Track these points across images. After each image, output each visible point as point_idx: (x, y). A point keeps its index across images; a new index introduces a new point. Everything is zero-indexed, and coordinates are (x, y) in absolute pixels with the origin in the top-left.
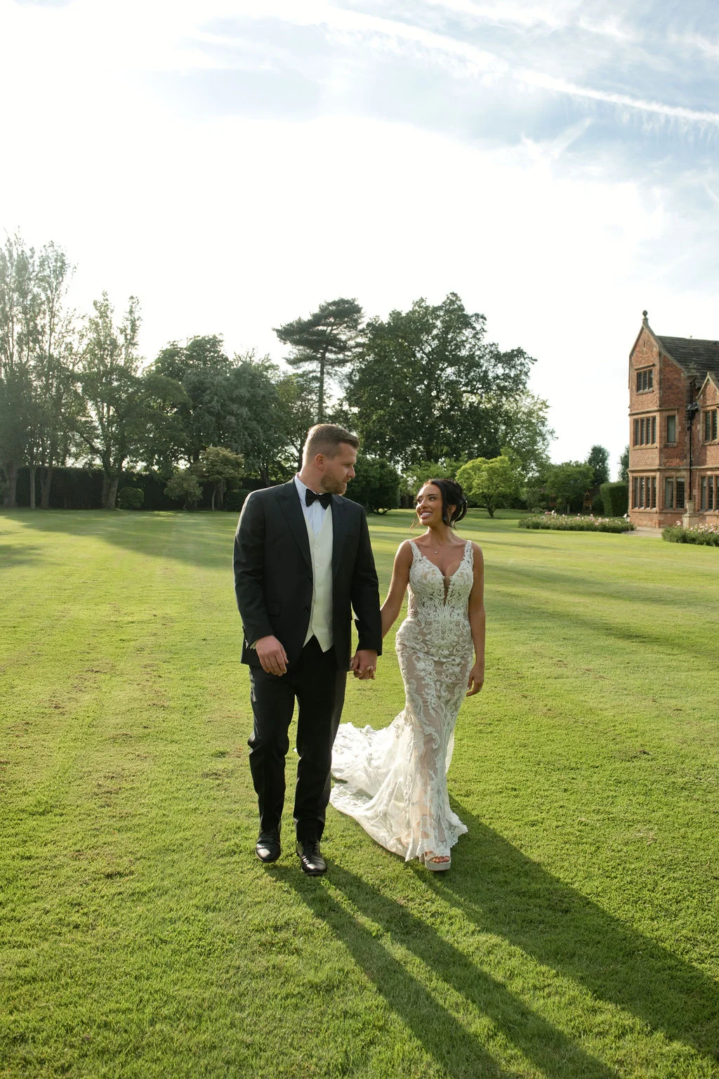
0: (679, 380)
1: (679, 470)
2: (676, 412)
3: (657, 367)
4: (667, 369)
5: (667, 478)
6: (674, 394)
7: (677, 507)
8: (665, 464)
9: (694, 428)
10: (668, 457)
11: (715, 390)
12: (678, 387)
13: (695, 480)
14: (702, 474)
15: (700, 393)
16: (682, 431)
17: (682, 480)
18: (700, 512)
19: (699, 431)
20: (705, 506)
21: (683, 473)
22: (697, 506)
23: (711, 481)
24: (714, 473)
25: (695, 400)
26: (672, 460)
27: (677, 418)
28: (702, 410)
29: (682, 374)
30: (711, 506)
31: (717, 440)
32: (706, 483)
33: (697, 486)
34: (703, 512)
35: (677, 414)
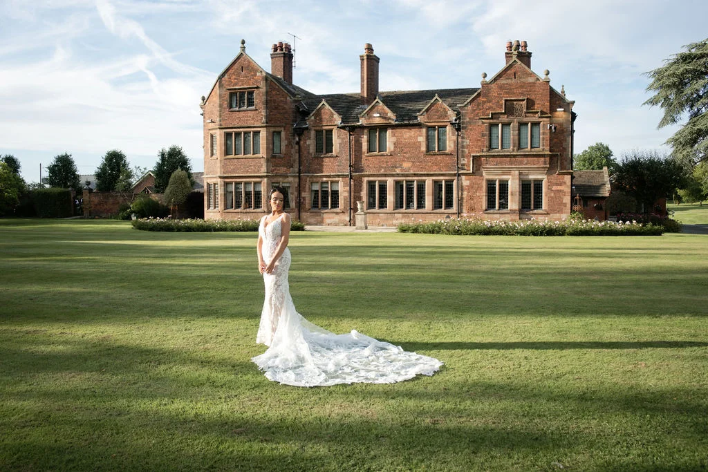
0: (285, 102)
1: (288, 177)
3: (263, 90)
4: (274, 93)
5: (272, 183)
6: (280, 113)
8: (272, 171)
9: (302, 142)
10: (276, 165)
11: (332, 113)
12: (284, 108)
13: (305, 185)
14: (315, 180)
15: (311, 115)
16: (289, 145)
17: (288, 185)
18: (312, 210)
19: (309, 145)
20: (315, 205)
21: (291, 179)
22: (307, 206)
23: (324, 185)
24: (330, 179)
25: (304, 120)
26: (278, 168)
27: (283, 134)
28: (313, 129)
29: (288, 98)
30: (325, 205)
31: (333, 153)
32: (316, 187)
33: (307, 190)
34: (316, 210)
35: (283, 130)
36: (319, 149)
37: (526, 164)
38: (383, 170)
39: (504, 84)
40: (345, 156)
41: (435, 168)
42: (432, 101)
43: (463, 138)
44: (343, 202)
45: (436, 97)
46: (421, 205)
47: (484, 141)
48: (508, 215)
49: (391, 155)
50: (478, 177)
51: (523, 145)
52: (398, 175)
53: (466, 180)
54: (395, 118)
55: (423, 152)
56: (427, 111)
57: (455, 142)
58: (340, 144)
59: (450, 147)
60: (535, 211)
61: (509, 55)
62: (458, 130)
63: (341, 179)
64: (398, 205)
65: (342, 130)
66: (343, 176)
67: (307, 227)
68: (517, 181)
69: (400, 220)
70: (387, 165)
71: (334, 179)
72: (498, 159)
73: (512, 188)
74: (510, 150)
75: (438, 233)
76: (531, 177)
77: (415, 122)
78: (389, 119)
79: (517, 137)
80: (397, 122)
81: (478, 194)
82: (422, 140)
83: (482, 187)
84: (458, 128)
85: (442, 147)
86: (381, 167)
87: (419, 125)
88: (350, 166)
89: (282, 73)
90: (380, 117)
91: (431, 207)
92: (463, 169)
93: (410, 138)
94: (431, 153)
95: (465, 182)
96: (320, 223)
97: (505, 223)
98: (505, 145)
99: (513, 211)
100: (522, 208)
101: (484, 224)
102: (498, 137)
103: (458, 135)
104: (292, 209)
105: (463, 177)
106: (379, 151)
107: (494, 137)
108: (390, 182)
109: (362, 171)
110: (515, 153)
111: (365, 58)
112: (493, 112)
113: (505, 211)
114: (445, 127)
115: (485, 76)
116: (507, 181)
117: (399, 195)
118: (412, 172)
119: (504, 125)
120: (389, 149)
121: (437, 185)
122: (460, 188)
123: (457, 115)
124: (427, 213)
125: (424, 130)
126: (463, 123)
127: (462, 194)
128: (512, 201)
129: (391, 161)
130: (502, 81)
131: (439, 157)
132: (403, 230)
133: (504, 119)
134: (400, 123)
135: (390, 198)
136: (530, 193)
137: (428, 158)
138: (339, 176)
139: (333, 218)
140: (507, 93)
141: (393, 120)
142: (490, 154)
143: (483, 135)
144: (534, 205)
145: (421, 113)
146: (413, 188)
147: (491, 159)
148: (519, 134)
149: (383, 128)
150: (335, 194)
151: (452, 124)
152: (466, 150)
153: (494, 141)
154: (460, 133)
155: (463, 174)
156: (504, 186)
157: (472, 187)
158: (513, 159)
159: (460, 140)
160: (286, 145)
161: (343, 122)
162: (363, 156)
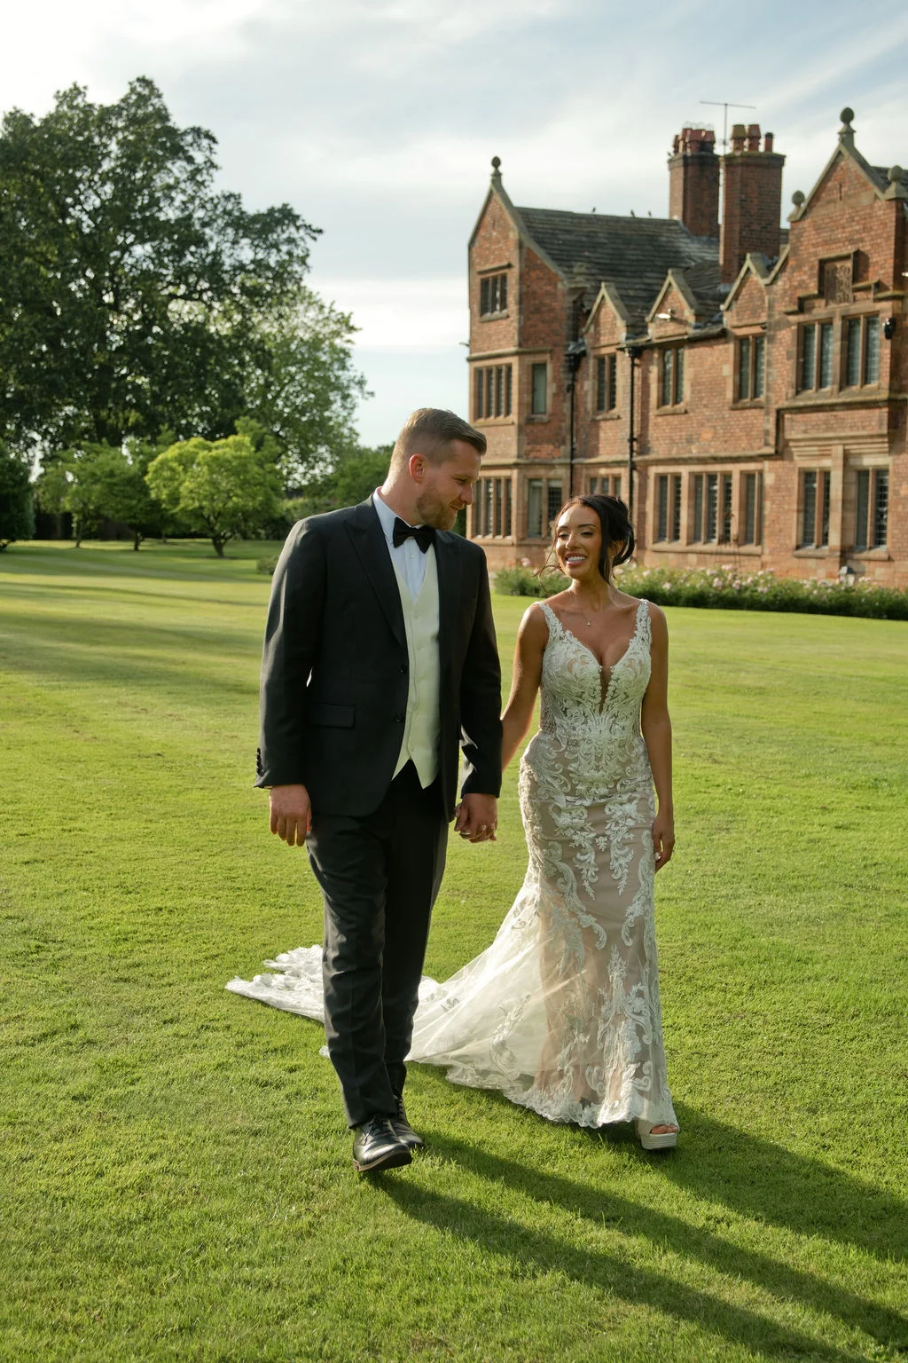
0: (554, 295)
2: (547, 357)
3: (516, 270)
4: (534, 275)
6: (543, 322)
9: (578, 387)
11: (614, 317)
12: (552, 310)
13: (580, 484)
16: (558, 394)
19: (587, 394)
23: (606, 485)
25: (581, 335)
26: (538, 447)
27: (549, 368)
28: (592, 354)
29: (560, 285)
31: (615, 409)
35: (549, 360)
36: (600, 407)
38: (675, 449)
39: (823, 218)
41: (745, 440)
47: (789, 372)
48: (825, 563)
49: (688, 412)
50: (786, 465)
52: (693, 460)
53: (770, 471)
54: (694, 319)
55: (727, 401)
56: (736, 297)
60: (871, 553)
65: (626, 355)
68: (840, 473)
70: (681, 437)
73: (833, 491)
74: (829, 390)
76: (869, 460)
77: (721, 327)
78: (686, 323)
80: (696, 331)
81: (786, 507)
82: (728, 370)
83: (793, 488)
85: (761, 388)
86: (672, 442)
87: (725, 336)
88: (631, 439)
92: (766, 443)
93: (713, 367)
94: (741, 403)
95: (769, 477)
99: (831, 552)
100: (857, 542)
105: (766, 465)
106: (674, 403)
108: (686, 478)
109: (649, 451)
110: (834, 400)
112: (802, 295)
113: (825, 550)
114: (762, 336)
118: (712, 451)
119: (825, 325)
120: (686, 397)
122: (765, 492)
124: (730, 553)
125: (731, 348)
128: (831, 525)
129: (687, 427)
131: (751, 414)
133: (821, 309)
134: (699, 332)
135: (684, 517)
137: (736, 417)
138: (619, 464)
141: (692, 325)
142: (799, 403)
144: (875, 535)
145: (728, 303)
146: (717, 492)
147: (799, 418)
148: (846, 350)
149: (678, 348)
152: (772, 397)
155: (765, 457)
157: (778, 490)
158: (832, 417)
160: (554, 394)
161: (631, 334)
162: (651, 414)
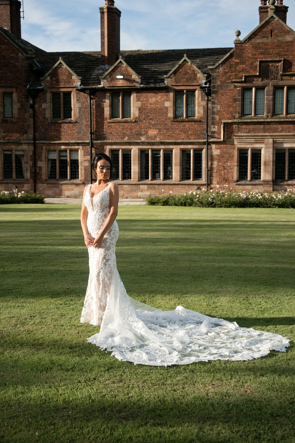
0: (16, 59)
1: (21, 144)
2: (13, 90)
5: (4, 151)
7: (17, 177)
8: (4, 138)
9: (37, 106)
10: (8, 131)
11: (70, 73)
12: (15, 66)
13: (41, 153)
14: (52, 148)
15: (47, 74)
16: (22, 108)
17: (21, 153)
18: (49, 181)
19: (44, 109)
20: (52, 175)
21: (25, 147)
22: (44, 177)
23: (62, 154)
24: (69, 147)
25: (38, 81)
26: (10, 134)
27: (15, 96)
28: (49, 91)
29: (20, 55)
30: (63, 176)
31: (73, 119)
32: (54, 156)
33: (44, 159)
34: (53, 181)
35: (15, 91)
36: (56, 114)
37: (281, 132)
38: (127, 138)
39: (259, 43)
40: (85, 122)
41: (183, 136)
42: (181, 62)
43: (213, 103)
44: (83, 172)
45: (185, 58)
46: (167, 175)
47: (236, 107)
48: (261, 186)
49: (135, 122)
50: (229, 146)
51: (277, 111)
52: (143, 143)
53: (216, 149)
54: (139, 80)
55: (169, 118)
56: (175, 73)
57: (204, 107)
58: (80, 109)
59: (199, 113)
60: (290, 182)
61: (263, 10)
62: (208, 94)
63: (81, 147)
64: (144, 175)
65: (82, 93)
66: (84, 144)
67: (46, 200)
68: (271, 150)
69: (145, 192)
70: (132, 133)
71: (73, 147)
72: (251, 127)
73: (265, 158)
74: (264, 116)
75: (190, 205)
76: (286, 145)
77: (162, 85)
78: (134, 81)
79: (271, 103)
80: (142, 85)
81: (229, 164)
82: (169, 104)
83: (233, 156)
84: (208, 92)
85: (190, 113)
86: (124, 135)
87: (166, 89)
88: (91, 133)
89: (10, 24)
90: (123, 79)
91: (178, 178)
92: (213, 137)
93: (157, 102)
94: (179, 119)
95: (216, 151)
96: (59, 195)
97: (262, 195)
98: (258, 112)
99: (266, 182)
100: (276, 178)
101: (239, 196)
102: (251, 102)
103: (208, 100)
104: (27, 180)
105: (213, 146)
106: (123, 117)
107: (247, 102)
108: (135, 151)
109: (104, 138)
110: (269, 120)
111: (106, 10)
112: (247, 74)
113: (257, 182)
114: (194, 91)
115: (239, 34)
116: (260, 150)
117: (144, 165)
118: (158, 140)
119: (258, 89)
120: (134, 114)
121: (185, 154)
122: (211, 158)
123: (207, 78)
124: (174, 184)
125: (171, 95)
126: (214, 87)
127: (212, 164)
128: (265, 171)
129: (136, 128)
130: (258, 40)
131: (187, 125)
132: (153, 202)
133: (259, 82)
134: (145, 86)
135: (135, 168)
136: (284, 163)
137: (176, 125)
138: (78, 144)
139: (73, 190)
140: (262, 54)
141: (137, 82)
142: (243, 120)
143: (235, 100)
144: (289, 175)
145: (169, 75)
146: (160, 157)
147: (244, 126)
148: (274, 99)
149: (127, 92)
150: (75, 163)
151: (202, 88)
152: (217, 117)
153: (246, 107)
154: (210, 98)
155: (214, 143)
156: (257, 155)
157: (223, 157)
158: (268, 127)
159: (210, 105)
160: (19, 109)
161: (82, 84)
162: (105, 122)
